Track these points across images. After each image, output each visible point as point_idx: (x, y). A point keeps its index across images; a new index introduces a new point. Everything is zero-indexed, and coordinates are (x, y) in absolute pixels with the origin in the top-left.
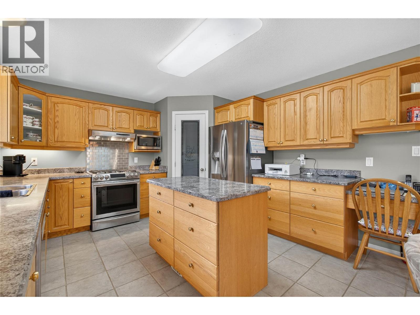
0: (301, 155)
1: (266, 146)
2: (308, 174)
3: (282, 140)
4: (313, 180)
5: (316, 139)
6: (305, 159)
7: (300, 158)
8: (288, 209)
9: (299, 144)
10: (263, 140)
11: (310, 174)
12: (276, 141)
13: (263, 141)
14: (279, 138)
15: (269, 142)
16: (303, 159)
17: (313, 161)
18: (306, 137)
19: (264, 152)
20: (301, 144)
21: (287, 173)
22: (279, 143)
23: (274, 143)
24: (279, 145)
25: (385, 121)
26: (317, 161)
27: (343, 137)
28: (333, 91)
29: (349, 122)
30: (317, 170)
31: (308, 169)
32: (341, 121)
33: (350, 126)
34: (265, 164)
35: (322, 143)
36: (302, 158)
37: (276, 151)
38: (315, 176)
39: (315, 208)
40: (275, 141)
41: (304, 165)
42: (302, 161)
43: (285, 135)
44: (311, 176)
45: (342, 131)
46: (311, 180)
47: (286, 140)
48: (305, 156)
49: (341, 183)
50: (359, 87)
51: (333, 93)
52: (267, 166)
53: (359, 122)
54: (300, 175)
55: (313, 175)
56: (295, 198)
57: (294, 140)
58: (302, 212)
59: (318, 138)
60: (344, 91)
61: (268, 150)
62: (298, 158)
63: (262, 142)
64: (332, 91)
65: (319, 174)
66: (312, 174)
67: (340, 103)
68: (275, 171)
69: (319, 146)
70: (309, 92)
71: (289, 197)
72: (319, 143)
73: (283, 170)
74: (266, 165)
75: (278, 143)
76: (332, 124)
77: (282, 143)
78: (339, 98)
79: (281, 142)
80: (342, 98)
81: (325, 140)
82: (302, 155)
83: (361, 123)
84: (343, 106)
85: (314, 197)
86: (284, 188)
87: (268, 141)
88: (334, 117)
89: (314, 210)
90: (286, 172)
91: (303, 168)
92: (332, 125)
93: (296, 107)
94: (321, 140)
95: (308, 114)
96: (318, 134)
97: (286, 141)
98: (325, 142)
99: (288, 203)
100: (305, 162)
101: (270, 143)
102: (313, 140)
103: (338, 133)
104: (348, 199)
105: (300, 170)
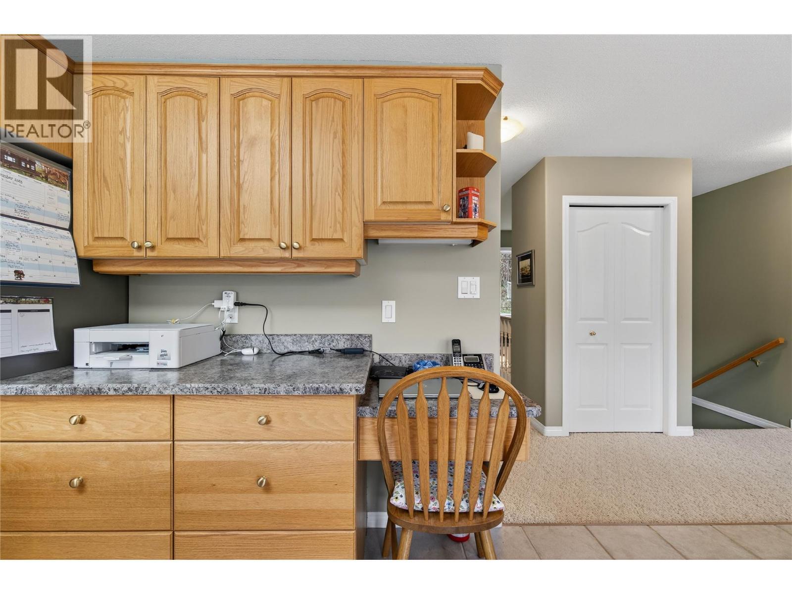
0: (224, 293)
1: (82, 254)
2: (244, 351)
3: (154, 236)
4: (262, 385)
5: (269, 240)
6: (236, 304)
7: (221, 301)
8: (166, 513)
9: (214, 253)
10: (71, 229)
11: (252, 353)
12: (128, 238)
13: (67, 234)
14: (140, 226)
15: (97, 239)
16: (232, 306)
17: (259, 313)
18: (239, 233)
19: (73, 278)
20: (222, 255)
21: (169, 359)
22: (139, 247)
23: (119, 243)
24: (142, 254)
25: (430, 207)
26: (271, 312)
27: (341, 240)
28: (317, 99)
29: (357, 200)
30: (270, 337)
31: (246, 337)
32: (337, 194)
33: (359, 210)
34: (75, 329)
35: (287, 254)
36: (227, 302)
37: (138, 275)
38: (265, 356)
39: (267, 488)
40: (122, 238)
41: (232, 325)
42: (226, 314)
43: (166, 219)
44: (255, 358)
45: (339, 223)
46: (255, 385)
47: (170, 236)
48: (237, 297)
49: (346, 387)
50: (379, 107)
51: (317, 104)
52: (84, 338)
53: (379, 202)
54: (219, 359)
55: (259, 353)
56: (193, 464)
57: (198, 239)
58: (219, 515)
59: (275, 239)
60: (344, 106)
61: (97, 273)
62: (215, 301)
63: (67, 238)
64: (314, 98)
65: (278, 350)
66: (256, 351)
67: (336, 141)
68: (123, 354)
69: (279, 266)
70: (249, 83)
71: (167, 465)
72: (278, 254)
73: (154, 350)
74: (78, 332)
75: (136, 245)
76: (316, 200)
77: (153, 248)
78: (332, 124)
79: (148, 244)
80: (341, 127)
81: (296, 245)
82: (228, 292)
83: (384, 207)
84: (343, 149)
85: (266, 448)
86: (145, 432)
87: (93, 233)
88: (320, 177)
89: (264, 496)
90: (164, 355)
91: (230, 335)
92: (313, 203)
93: (204, 124)
94: (283, 245)
95: (246, 157)
96: (275, 227)
97: (169, 239)
98: (296, 254)
99: (167, 487)
100: (236, 315)
101: (102, 243)
102: (261, 244)
103: (331, 227)
104: (363, 434)
105: (219, 343)
